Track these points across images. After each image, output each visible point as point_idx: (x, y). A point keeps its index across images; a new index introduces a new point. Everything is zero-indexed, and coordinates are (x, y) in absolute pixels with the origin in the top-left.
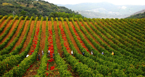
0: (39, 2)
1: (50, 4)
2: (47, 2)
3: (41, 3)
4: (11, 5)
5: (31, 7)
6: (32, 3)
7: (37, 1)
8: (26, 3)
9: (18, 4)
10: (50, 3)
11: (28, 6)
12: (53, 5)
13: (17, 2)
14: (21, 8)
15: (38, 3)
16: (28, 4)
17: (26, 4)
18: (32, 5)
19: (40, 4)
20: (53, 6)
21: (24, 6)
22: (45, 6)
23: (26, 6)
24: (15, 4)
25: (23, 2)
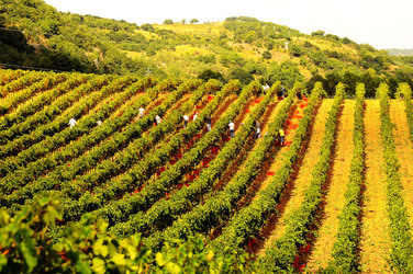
0: (312, 42)
1: (358, 47)
2: (346, 41)
3: (318, 45)
4: (205, 52)
5: (280, 57)
6: (283, 47)
7: (308, 36)
8: (260, 46)
9: (231, 49)
10: (359, 43)
11: (267, 56)
12: (372, 50)
13: (230, 44)
15: (308, 45)
16: (271, 47)
17: (263, 50)
18: (285, 51)
19: (318, 49)
20: (369, 53)
21: (251, 56)
22: (335, 55)
23: (261, 56)
24: (221, 50)
25: (249, 41)
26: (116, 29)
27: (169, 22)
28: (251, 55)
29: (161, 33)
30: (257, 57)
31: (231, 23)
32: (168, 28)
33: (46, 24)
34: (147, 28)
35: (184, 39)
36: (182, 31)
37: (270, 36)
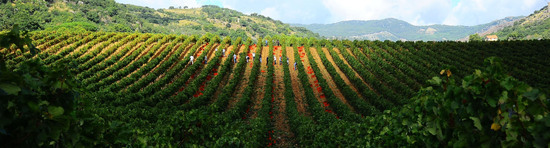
0: (252, 19)
1: (275, 22)
2: (269, 19)
3: (255, 21)
4: (196, 24)
5: (235, 26)
6: (237, 21)
8: (224, 21)
11: (228, 26)
14: (214, 29)
15: (249, 20)
16: (230, 21)
17: (226, 23)
18: (238, 24)
19: (255, 23)
22: (264, 26)
23: (225, 26)
24: (204, 23)
25: (219, 18)
26: (144, 11)
27: (172, 8)
28: (220, 25)
29: (169, 14)
30: (223, 27)
31: (206, 9)
32: (171, 11)
33: (110, 9)
34: (161, 11)
35: (183, 17)
36: (180, 12)
37: (229, 16)
